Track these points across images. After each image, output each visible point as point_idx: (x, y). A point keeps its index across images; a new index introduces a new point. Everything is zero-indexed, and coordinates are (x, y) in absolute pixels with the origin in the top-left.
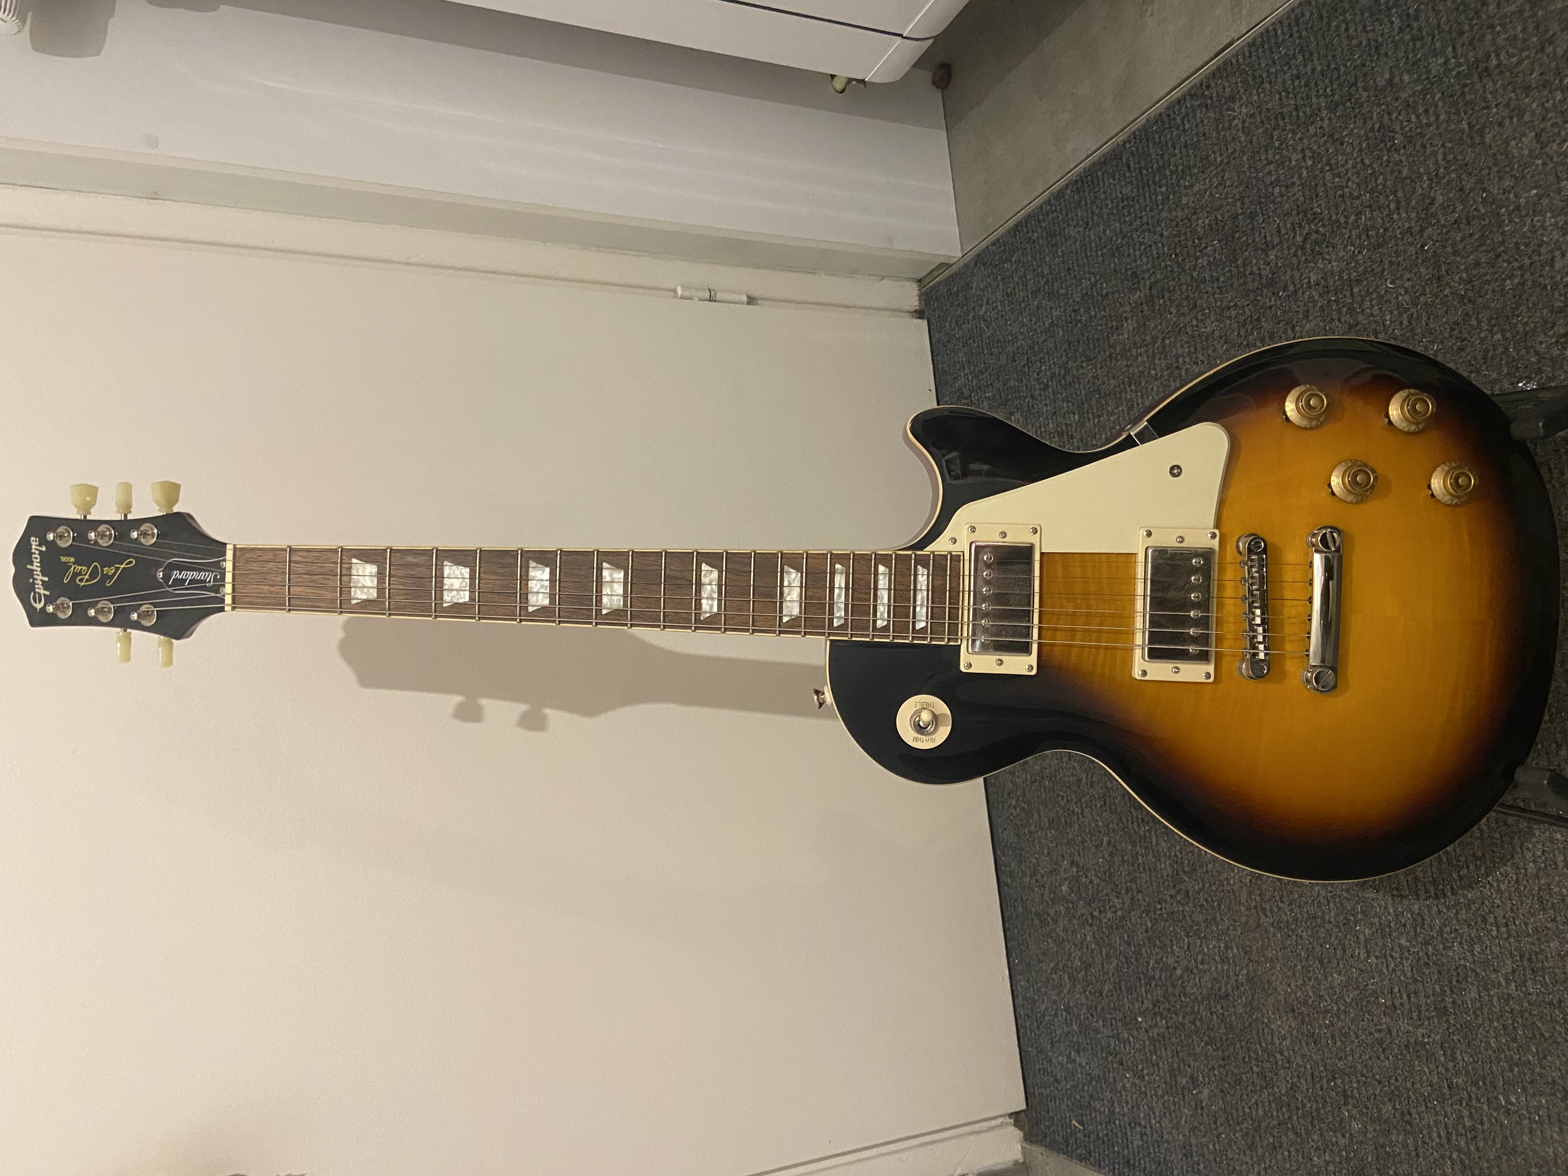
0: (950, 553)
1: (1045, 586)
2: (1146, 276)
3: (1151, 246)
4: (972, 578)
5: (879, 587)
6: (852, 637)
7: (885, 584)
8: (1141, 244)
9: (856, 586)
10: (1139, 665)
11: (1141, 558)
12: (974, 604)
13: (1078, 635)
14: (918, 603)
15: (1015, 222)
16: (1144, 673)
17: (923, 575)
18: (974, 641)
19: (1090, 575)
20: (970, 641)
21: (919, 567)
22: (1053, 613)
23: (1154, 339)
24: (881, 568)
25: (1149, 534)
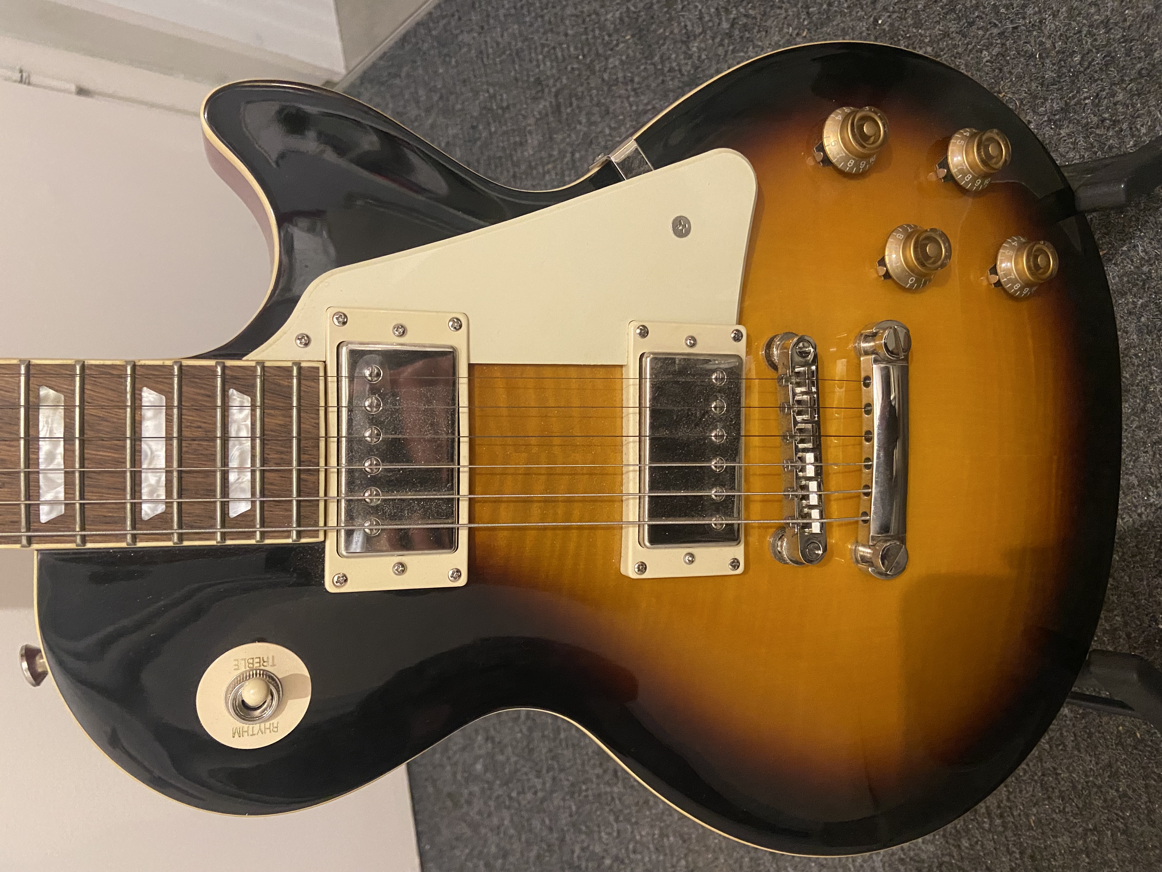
0: (298, 364)
1: (478, 423)
2: (551, 82)
3: (554, 48)
4: (344, 412)
5: (145, 434)
6: (84, 539)
7: (157, 428)
8: (543, 46)
9: (89, 434)
10: (634, 553)
11: (633, 371)
12: (350, 461)
13: (536, 510)
14: (233, 463)
15: (403, 32)
16: (642, 567)
17: (242, 407)
18: (349, 534)
19: (551, 403)
20: (343, 533)
21: (232, 391)
22: (492, 473)
23: (562, 153)
24: (149, 396)
25: (644, 332)
